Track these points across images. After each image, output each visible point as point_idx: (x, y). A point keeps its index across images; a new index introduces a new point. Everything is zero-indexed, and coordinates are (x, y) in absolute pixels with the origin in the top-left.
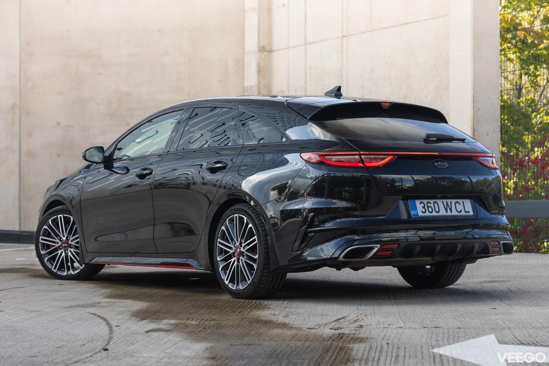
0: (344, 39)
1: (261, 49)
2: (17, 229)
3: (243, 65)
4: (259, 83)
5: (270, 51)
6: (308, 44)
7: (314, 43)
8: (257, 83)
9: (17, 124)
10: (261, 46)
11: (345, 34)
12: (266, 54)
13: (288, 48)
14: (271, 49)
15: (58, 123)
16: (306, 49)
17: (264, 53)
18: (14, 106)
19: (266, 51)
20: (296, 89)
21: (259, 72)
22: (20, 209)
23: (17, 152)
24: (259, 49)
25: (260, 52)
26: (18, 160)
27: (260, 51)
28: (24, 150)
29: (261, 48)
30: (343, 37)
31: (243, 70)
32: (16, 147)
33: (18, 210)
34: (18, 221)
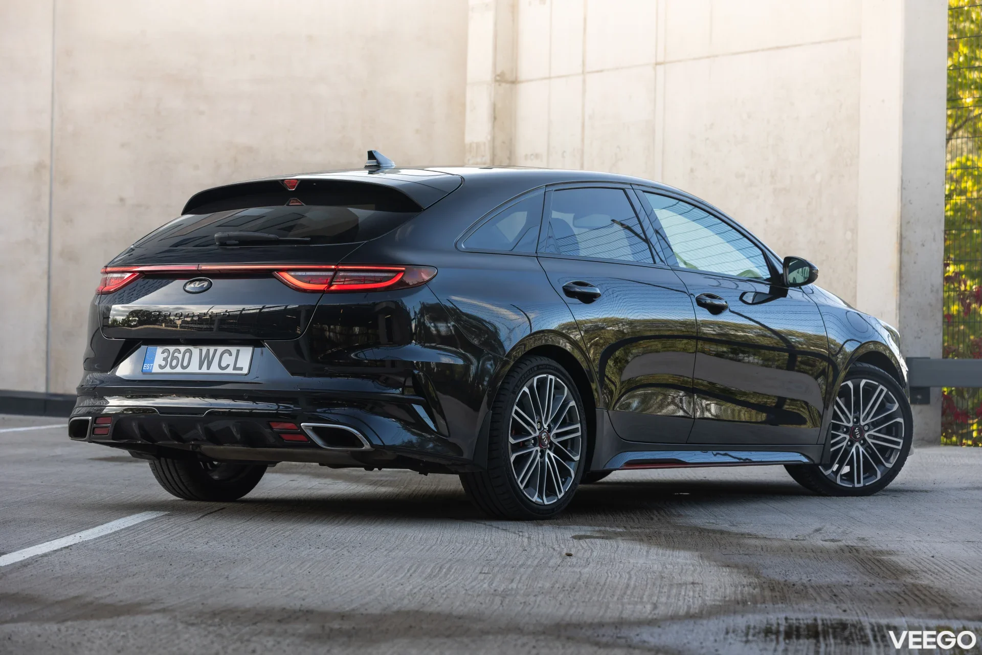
0: (660, 69)
1: (498, 78)
2: (42, 389)
3: (463, 105)
4: (494, 139)
5: (514, 82)
6: (589, 73)
7: (602, 71)
8: (489, 138)
9: (45, 200)
10: (498, 72)
11: (660, 59)
12: (508, 86)
13: (550, 78)
14: (516, 78)
15: (122, 200)
16: (584, 81)
17: (504, 85)
18: (39, 167)
19: (507, 82)
20: (564, 152)
21: (495, 118)
22: (47, 353)
23: (45, 250)
24: (495, 77)
25: (497, 84)
26: (46, 266)
27: (496, 81)
28: (57, 247)
29: (498, 76)
30: (657, 64)
31: (463, 113)
32: (44, 241)
33: (44, 355)
34: (44, 376)
